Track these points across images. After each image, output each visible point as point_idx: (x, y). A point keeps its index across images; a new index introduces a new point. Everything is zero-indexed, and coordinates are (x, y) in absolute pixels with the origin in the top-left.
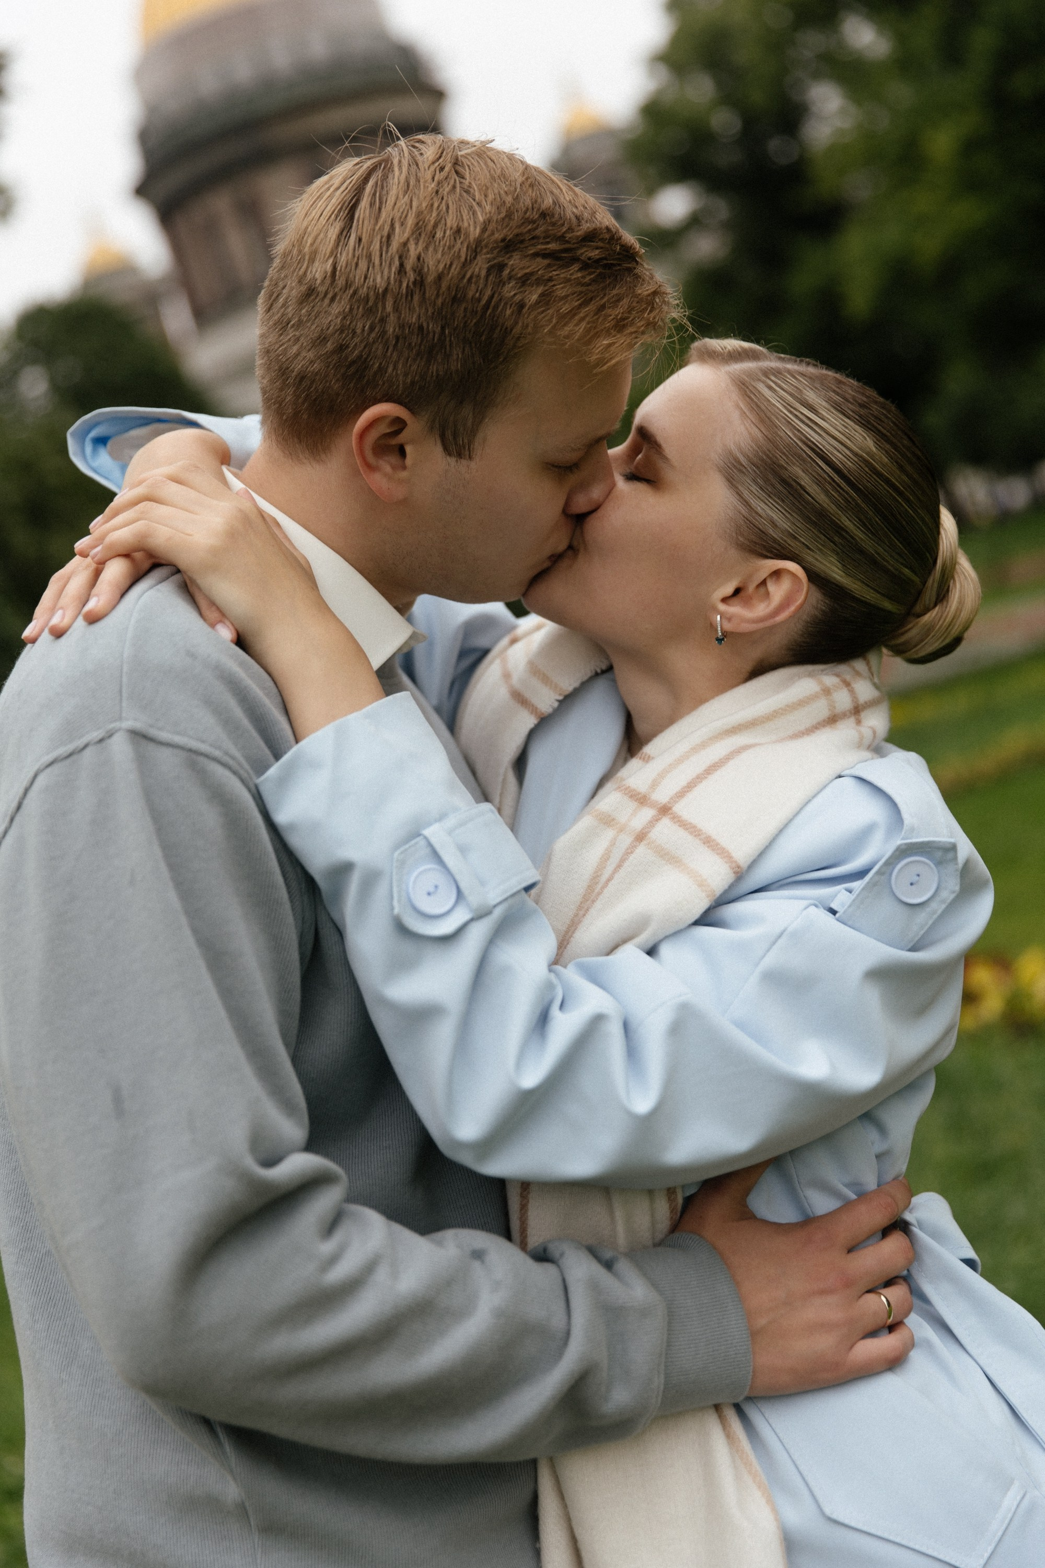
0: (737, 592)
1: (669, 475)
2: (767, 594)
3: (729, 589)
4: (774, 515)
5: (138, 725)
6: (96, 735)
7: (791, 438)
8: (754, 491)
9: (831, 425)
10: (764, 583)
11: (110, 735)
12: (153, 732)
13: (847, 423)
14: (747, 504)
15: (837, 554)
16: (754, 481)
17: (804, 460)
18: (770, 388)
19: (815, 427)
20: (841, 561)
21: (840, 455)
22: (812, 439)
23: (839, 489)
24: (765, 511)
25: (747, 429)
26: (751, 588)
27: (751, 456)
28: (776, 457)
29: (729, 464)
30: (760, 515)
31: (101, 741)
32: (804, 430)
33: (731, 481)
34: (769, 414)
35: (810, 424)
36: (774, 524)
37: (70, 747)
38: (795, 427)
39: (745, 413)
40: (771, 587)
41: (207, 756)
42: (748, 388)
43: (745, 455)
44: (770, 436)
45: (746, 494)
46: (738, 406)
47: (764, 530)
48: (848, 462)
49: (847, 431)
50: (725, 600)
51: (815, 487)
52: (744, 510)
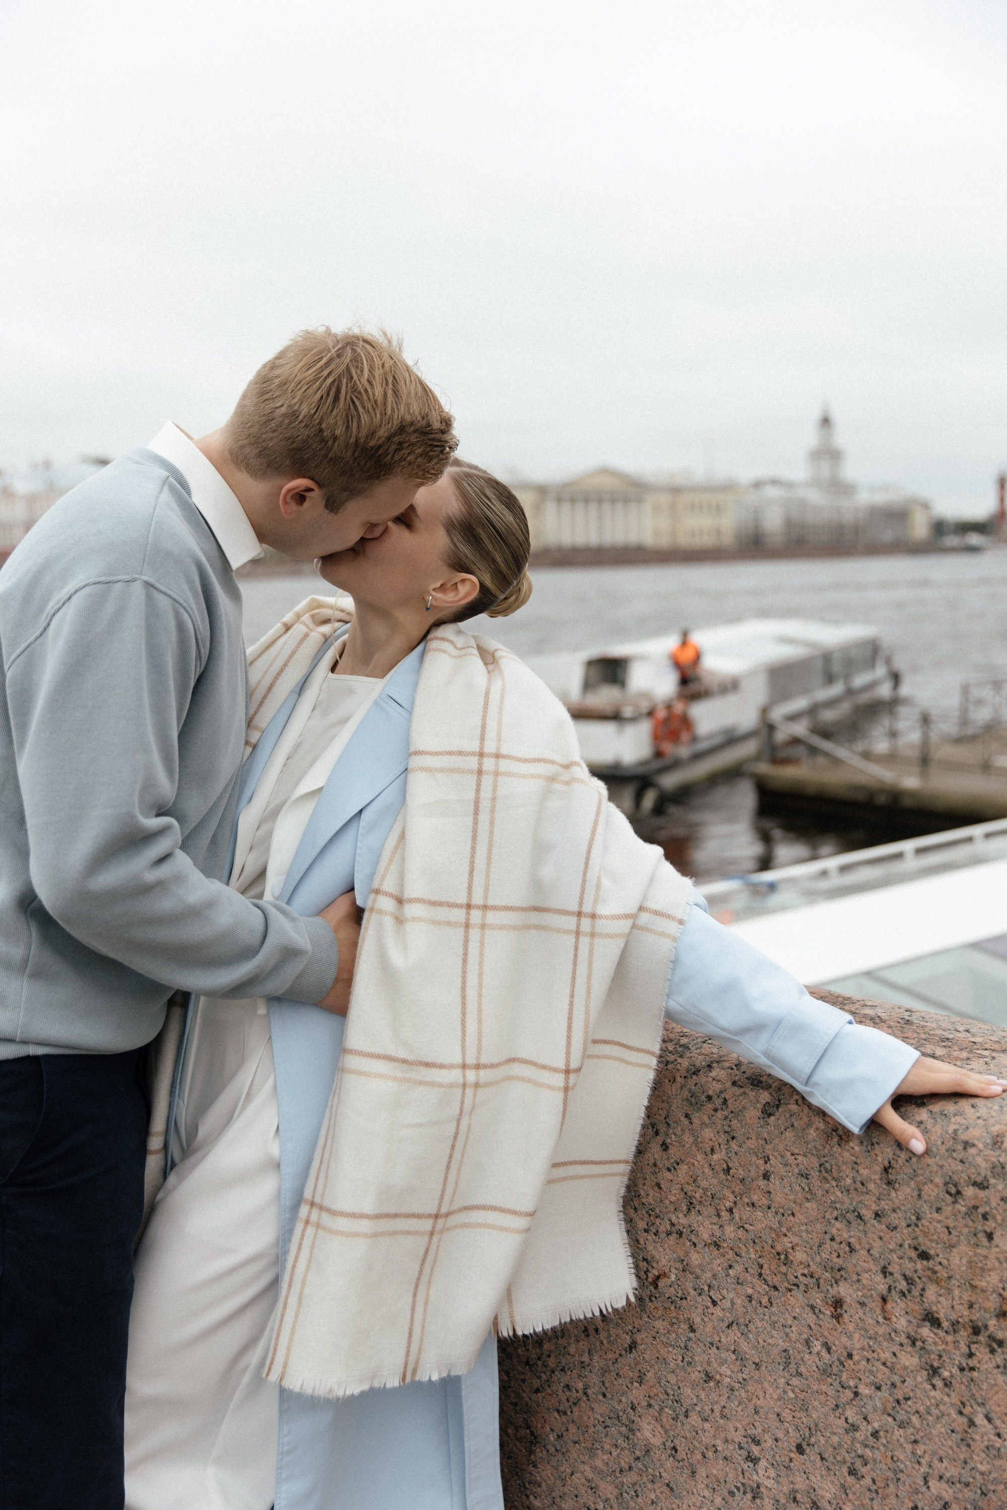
0: (442, 585)
1: (418, 524)
2: (456, 588)
3: (438, 585)
5: (150, 580)
10: (456, 583)
11: (134, 580)
12: (157, 585)
14: (455, 544)
16: (460, 534)
17: (484, 525)
18: (469, 484)
20: (492, 576)
26: (449, 585)
33: (449, 532)
36: (467, 557)
40: (460, 587)
41: (180, 604)
45: (455, 540)
50: (434, 590)
52: (452, 547)
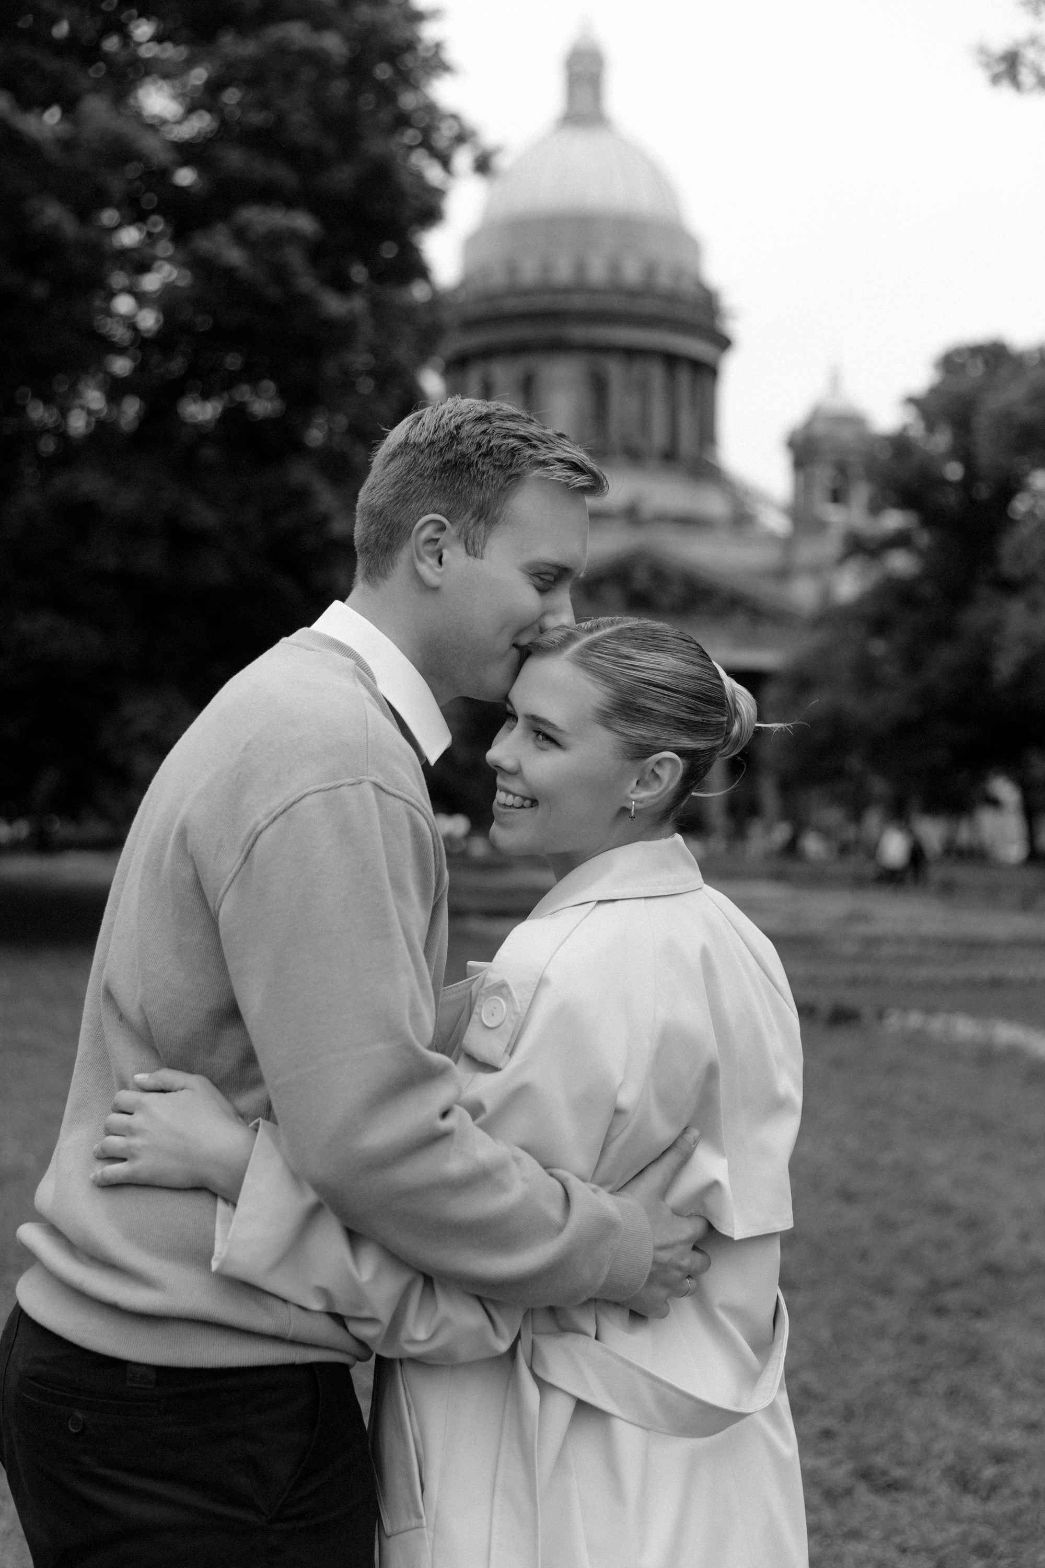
4: (642, 733)
6: (349, 780)
7: (628, 683)
8: (623, 724)
9: (647, 662)
13: (653, 655)
15: (685, 734)
19: (636, 668)
21: (660, 678)
22: (640, 677)
23: (670, 698)
24: (635, 733)
25: (601, 690)
27: (612, 705)
28: (626, 699)
29: (601, 717)
30: (634, 737)
31: (353, 784)
32: (633, 674)
34: (608, 675)
35: (634, 668)
37: (331, 784)
38: (627, 675)
39: (594, 681)
42: (586, 664)
43: (607, 707)
44: (616, 688)
46: (588, 679)
47: (637, 743)
48: (667, 679)
49: (655, 660)
51: (656, 704)
